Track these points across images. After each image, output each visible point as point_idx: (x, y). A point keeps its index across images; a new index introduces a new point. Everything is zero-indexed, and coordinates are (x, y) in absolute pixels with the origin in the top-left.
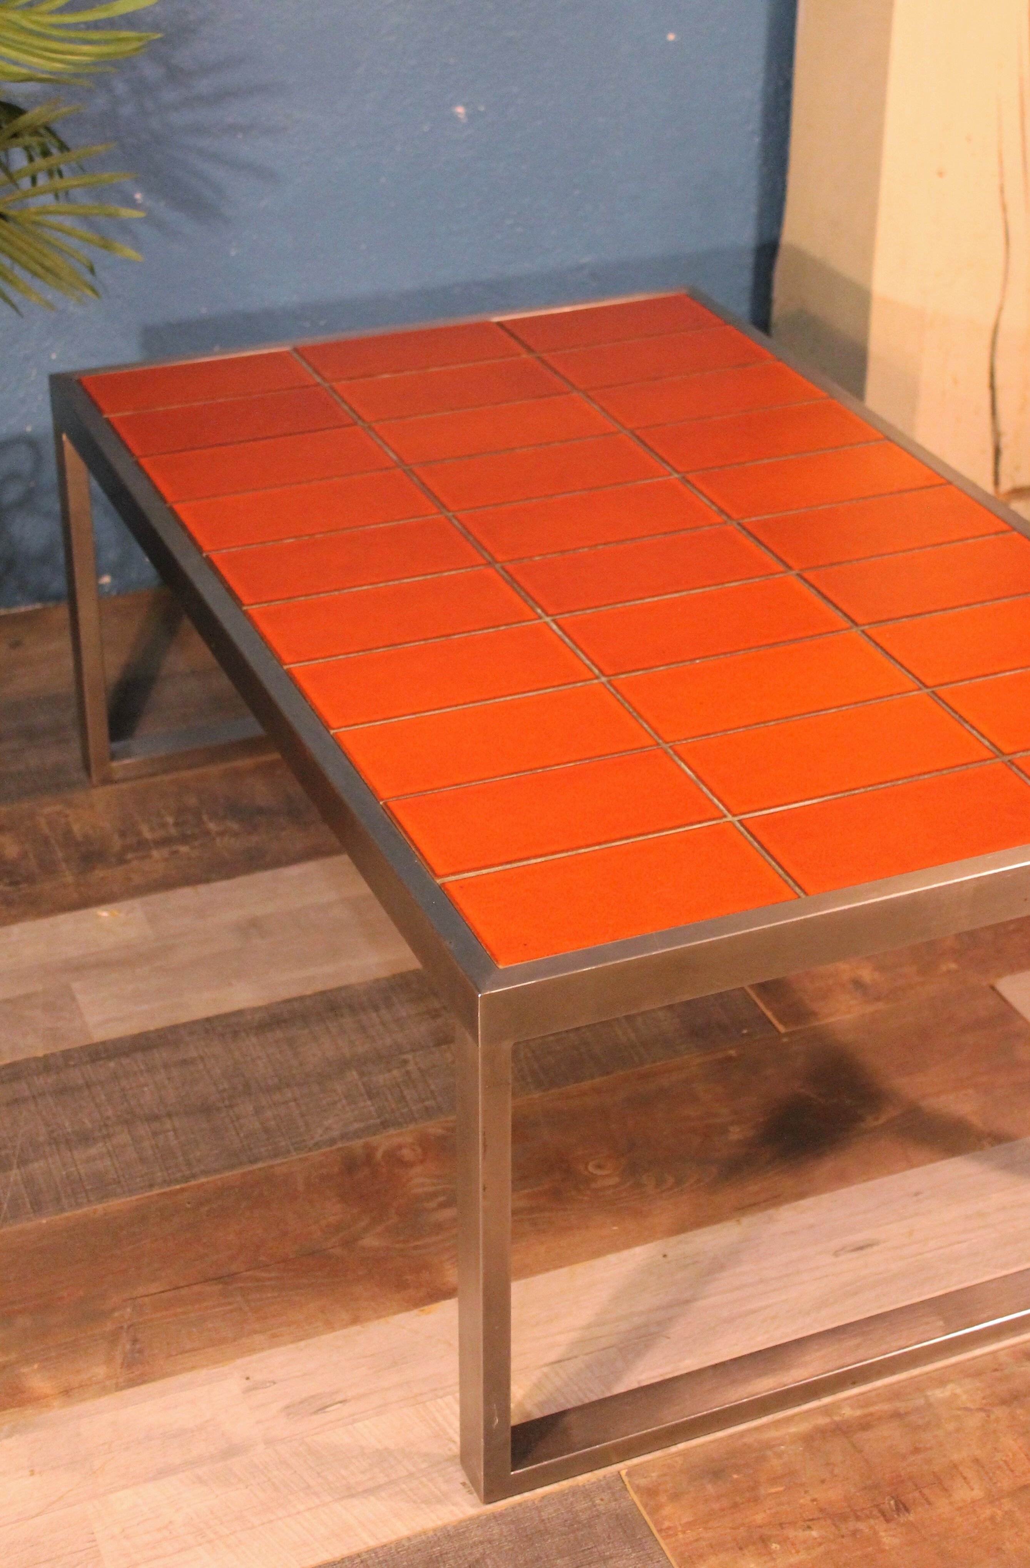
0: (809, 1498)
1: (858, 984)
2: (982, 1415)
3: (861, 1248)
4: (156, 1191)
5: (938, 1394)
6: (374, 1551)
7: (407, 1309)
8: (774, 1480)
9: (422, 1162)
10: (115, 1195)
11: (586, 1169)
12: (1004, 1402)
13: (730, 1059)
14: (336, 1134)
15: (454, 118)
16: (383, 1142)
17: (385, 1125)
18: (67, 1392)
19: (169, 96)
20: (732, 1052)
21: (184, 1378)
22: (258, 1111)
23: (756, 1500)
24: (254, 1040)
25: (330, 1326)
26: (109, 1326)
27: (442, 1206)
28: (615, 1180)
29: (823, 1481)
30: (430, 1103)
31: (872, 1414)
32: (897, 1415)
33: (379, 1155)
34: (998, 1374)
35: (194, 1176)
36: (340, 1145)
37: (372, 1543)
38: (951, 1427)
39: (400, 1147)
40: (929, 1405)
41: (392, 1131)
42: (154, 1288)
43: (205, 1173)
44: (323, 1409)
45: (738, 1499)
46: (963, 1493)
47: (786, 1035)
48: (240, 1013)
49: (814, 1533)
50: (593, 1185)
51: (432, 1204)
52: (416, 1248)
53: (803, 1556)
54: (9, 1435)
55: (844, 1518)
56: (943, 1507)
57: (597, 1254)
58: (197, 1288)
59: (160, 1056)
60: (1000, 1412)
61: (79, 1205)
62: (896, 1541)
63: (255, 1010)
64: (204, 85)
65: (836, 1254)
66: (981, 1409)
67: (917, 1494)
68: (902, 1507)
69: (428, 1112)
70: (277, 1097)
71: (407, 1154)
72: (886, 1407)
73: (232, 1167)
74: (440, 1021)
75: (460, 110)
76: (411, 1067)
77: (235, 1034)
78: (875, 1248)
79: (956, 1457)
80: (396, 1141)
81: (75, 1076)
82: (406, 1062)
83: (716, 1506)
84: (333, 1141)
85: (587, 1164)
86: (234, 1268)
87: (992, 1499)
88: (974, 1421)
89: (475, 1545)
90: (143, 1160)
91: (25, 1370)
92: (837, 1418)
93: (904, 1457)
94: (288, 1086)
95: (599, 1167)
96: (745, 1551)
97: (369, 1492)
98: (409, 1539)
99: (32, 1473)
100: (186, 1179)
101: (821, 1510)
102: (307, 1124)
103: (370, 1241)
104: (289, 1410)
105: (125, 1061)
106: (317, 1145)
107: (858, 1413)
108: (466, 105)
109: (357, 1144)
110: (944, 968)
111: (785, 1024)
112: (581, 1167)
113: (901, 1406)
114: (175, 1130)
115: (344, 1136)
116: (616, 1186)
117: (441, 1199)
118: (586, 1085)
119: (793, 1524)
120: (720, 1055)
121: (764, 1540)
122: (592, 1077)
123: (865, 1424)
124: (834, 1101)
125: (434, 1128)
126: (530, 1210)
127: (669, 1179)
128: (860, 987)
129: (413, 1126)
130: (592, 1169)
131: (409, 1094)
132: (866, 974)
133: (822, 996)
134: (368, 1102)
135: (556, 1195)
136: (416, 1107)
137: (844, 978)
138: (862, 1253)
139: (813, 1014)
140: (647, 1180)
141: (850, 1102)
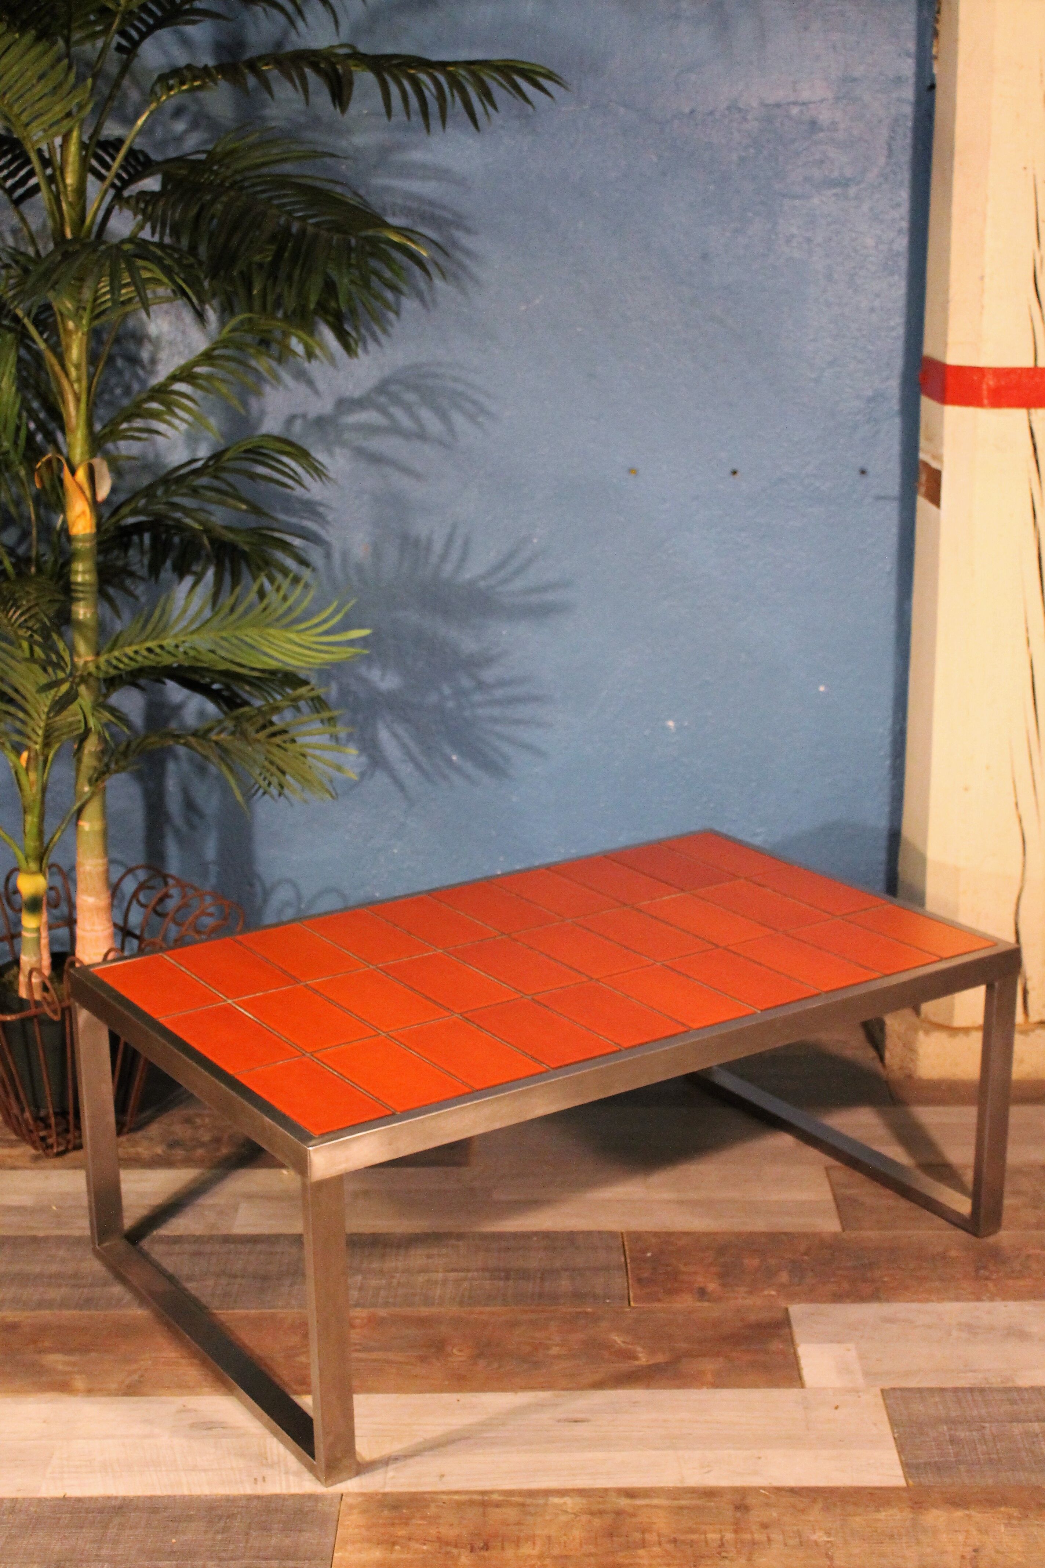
0: (437, 1530)
1: (703, 1290)
2: (573, 1516)
3: (576, 1421)
5: (556, 1500)
6: (184, 1496)
8: (422, 1518)
9: (362, 1327)
11: (452, 1350)
12: (592, 1513)
13: (587, 1313)
15: (667, 728)
17: (357, 1305)
18: (90, 1392)
19: (477, 697)
20: (589, 1310)
22: (291, 1286)
23: (406, 1524)
26: (134, 1367)
27: (356, 1351)
28: (464, 1358)
29: (451, 1525)
30: (391, 1300)
31: (507, 1501)
32: (523, 1505)
34: (601, 1499)
35: (233, 1309)
37: (186, 1492)
38: (548, 1518)
39: (358, 1317)
40: (546, 1504)
41: (359, 1309)
43: (239, 1308)
44: (210, 1429)
45: (396, 1521)
46: (527, 1549)
47: (634, 1308)
49: (425, 1547)
50: (450, 1359)
53: (410, 1556)
54: (44, 1403)
55: (447, 1544)
56: (510, 1553)
57: (421, 1391)
59: (259, 1247)
60: (585, 1518)
62: (468, 1562)
64: (499, 693)
65: (559, 1421)
66: (574, 1514)
67: (499, 1544)
68: (486, 1547)
69: (386, 1304)
71: (357, 1322)
72: (520, 1499)
73: (257, 1309)
74: (430, 1261)
75: (671, 724)
76: (395, 1281)
78: (586, 1423)
79: (538, 1532)
80: (357, 1314)
81: (208, 1248)
82: (394, 1277)
83: (381, 1521)
85: (453, 1348)
87: (540, 1557)
88: (564, 1518)
89: (239, 1507)
91: (77, 1377)
92: (486, 1498)
93: (508, 1525)
95: (460, 1351)
96: (379, 1546)
97: (205, 1470)
98: (206, 1496)
99: (45, 1422)
101: (438, 1538)
104: (193, 1426)
105: (239, 1246)
107: (501, 1498)
108: (674, 721)
110: (766, 1293)
111: (635, 1301)
112: (450, 1348)
113: (529, 1501)
116: (461, 1362)
117: (361, 1347)
118: (488, 1309)
119: (417, 1541)
120: (579, 1310)
121: (394, 1544)
122: (496, 1305)
123: (498, 1505)
124: (630, 1347)
125: (382, 1312)
126: (401, 1363)
127: (496, 1365)
128: (702, 1293)
129: (372, 1310)
130: (455, 1351)
131: (383, 1293)
132: (712, 1287)
133: (672, 1292)
134: (356, 1293)
135: (423, 1359)
136: (380, 1300)
137: (696, 1285)
138: (574, 1423)
139: (659, 1300)
140: (482, 1363)
141: (639, 1349)
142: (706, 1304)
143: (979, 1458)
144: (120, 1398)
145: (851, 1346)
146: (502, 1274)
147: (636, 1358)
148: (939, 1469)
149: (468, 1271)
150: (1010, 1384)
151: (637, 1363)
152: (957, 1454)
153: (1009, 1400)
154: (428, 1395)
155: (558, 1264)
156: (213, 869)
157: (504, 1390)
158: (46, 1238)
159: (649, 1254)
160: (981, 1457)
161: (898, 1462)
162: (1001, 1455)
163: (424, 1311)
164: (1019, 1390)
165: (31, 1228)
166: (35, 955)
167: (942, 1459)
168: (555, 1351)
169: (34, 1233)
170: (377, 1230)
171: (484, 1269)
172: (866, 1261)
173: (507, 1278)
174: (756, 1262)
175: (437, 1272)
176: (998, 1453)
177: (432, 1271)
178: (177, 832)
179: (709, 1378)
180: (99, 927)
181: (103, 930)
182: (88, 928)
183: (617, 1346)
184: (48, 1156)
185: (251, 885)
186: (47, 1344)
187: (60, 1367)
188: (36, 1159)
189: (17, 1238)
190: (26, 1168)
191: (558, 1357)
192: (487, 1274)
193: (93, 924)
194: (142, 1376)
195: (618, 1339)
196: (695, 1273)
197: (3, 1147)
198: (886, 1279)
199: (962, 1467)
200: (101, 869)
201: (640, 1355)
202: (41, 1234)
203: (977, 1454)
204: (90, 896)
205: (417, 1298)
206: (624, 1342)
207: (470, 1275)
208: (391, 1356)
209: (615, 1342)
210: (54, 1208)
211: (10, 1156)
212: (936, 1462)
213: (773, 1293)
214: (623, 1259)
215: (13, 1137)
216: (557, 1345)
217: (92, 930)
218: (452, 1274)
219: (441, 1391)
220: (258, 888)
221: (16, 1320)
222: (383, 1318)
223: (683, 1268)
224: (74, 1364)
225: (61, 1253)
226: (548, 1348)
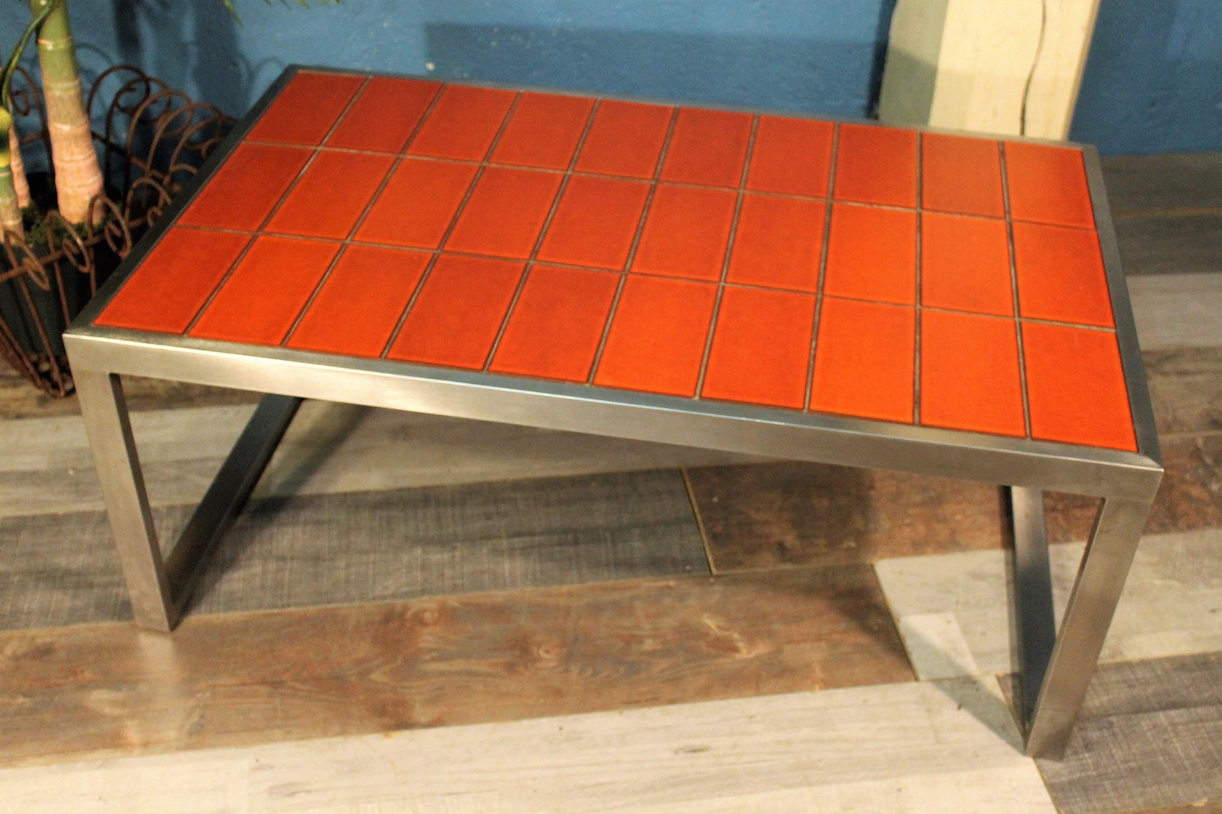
1: (781, 546)
3: (695, 751)
4: (262, 611)
7: (378, 731)
9: (435, 624)
10: (235, 609)
11: (538, 652)
13: (669, 587)
14: (390, 592)
16: (416, 604)
17: (423, 592)
18: (146, 745)
20: (672, 583)
21: (220, 751)
22: (348, 566)
24: (367, 514)
25: (325, 734)
26: (191, 703)
27: (433, 659)
28: (554, 664)
30: (459, 582)
33: (409, 614)
35: (289, 605)
36: (388, 601)
39: (425, 611)
41: (426, 597)
42: (231, 681)
43: (296, 604)
44: (293, 794)
47: (716, 575)
48: (367, 493)
50: (538, 666)
51: (427, 657)
52: (404, 687)
54: (98, 768)
57: (518, 717)
58: (256, 687)
61: (211, 612)
63: (377, 492)
65: (676, 752)
69: (454, 589)
70: (364, 558)
71: (428, 616)
73: (315, 603)
74: (490, 523)
76: (458, 553)
77: (357, 507)
78: (705, 754)
80: (425, 605)
82: (455, 548)
84: (384, 598)
85: (539, 648)
86: (284, 678)
90: (263, 587)
91: (129, 723)
94: (375, 552)
95: (547, 652)
99: (100, 799)
100: (283, 606)
102: (374, 581)
103: (377, 676)
104: (273, 791)
106: (374, 599)
109: (399, 603)
110: (846, 544)
111: (717, 567)
112: (535, 649)
114: (291, 570)
115: (394, 596)
116: (552, 669)
117: (435, 654)
118: (565, 588)
120: (662, 584)
122: (572, 582)
124: (726, 633)
125: (453, 601)
126: (488, 675)
127: (590, 671)
128: (781, 549)
129: (440, 597)
130: (542, 653)
131: (448, 572)
132: (790, 540)
133: (752, 551)
134: (419, 574)
135: (510, 668)
136: (448, 583)
137: (773, 540)
138: (694, 755)
139: (740, 564)
140: (575, 669)
141: (736, 636)
142: (789, 567)
143: (1119, 769)
144: (182, 755)
145: (950, 616)
146: (570, 537)
147: (736, 650)
148: (1085, 789)
149: (532, 534)
150: (1119, 659)
151: (738, 656)
152: (1097, 766)
153: (1125, 682)
154: (526, 723)
155: (626, 519)
156: (193, 50)
157: (605, 707)
158: (68, 517)
159: (715, 499)
160: (1122, 766)
161: (1041, 783)
162: (1140, 763)
163: (499, 596)
164: (1129, 665)
165: (49, 503)
166: (9, 196)
167: (1083, 774)
168: (649, 645)
169: (52, 510)
170: (426, 482)
171: (549, 532)
172: (933, 494)
173: (576, 543)
174: (825, 503)
175: (500, 537)
176: (1136, 761)
177: (495, 537)
178: (149, 12)
179: (818, 673)
180: (79, 157)
181: (84, 159)
182: (67, 158)
183: (711, 633)
184: (54, 397)
185: (235, 64)
186: (88, 675)
187: (107, 710)
188: (42, 401)
189: (34, 518)
190: (34, 416)
191: (652, 653)
192: (555, 538)
193: (72, 154)
194: (202, 717)
195: (711, 623)
196: (767, 522)
197: (4, 387)
198: (958, 517)
199: (1106, 783)
200: (73, 93)
201: (740, 645)
202: (61, 510)
203: (1116, 764)
204: (64, 123)
205: (486, 577)
206: (719, 627)
207: (537, 539)
208: (473, 665)
209: (709, 627)
210: (71, 472)
211: (16, 400)
212: (1079, 780)
213: (853, 544)
214: (690, 507)
215: (13, 372)
216: (649, 637)
217: (72, 161)
218: (516, 540)
219: (541, 715)
220: (242, 67)
221: (48, 640)
222: (454, 610)
223: (755, 516)
224: (123, 704)
225: (87, 537)
226: (641, 642)
